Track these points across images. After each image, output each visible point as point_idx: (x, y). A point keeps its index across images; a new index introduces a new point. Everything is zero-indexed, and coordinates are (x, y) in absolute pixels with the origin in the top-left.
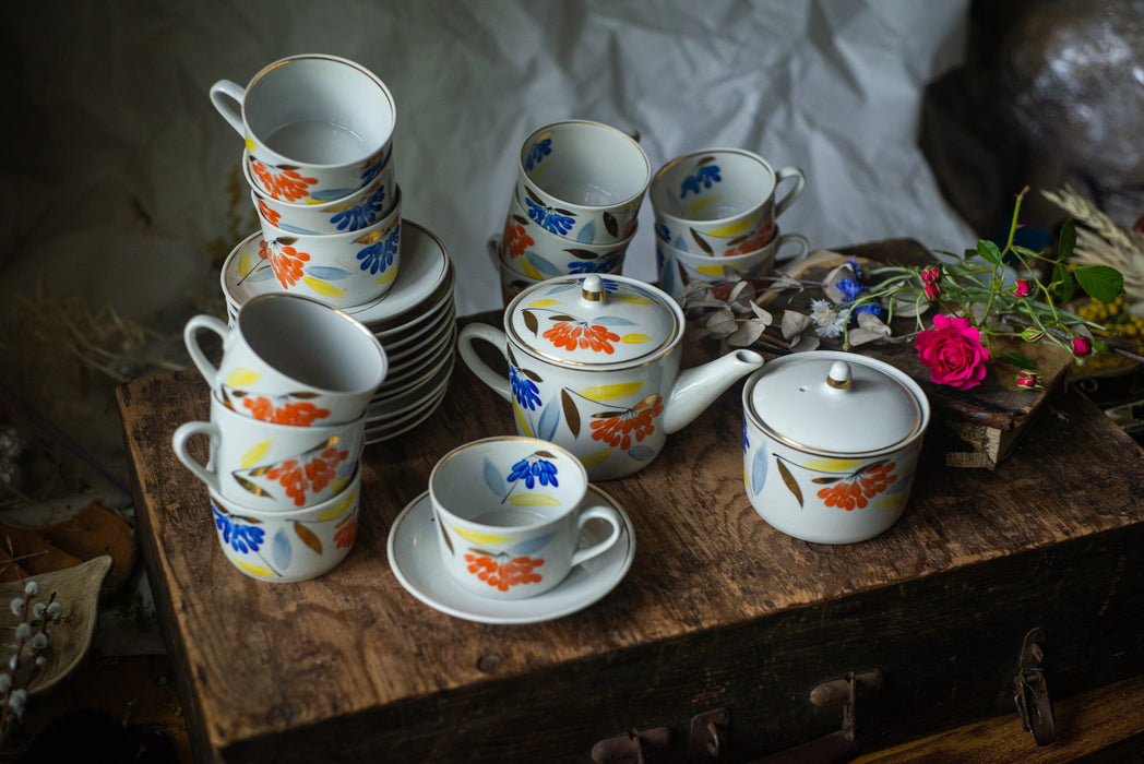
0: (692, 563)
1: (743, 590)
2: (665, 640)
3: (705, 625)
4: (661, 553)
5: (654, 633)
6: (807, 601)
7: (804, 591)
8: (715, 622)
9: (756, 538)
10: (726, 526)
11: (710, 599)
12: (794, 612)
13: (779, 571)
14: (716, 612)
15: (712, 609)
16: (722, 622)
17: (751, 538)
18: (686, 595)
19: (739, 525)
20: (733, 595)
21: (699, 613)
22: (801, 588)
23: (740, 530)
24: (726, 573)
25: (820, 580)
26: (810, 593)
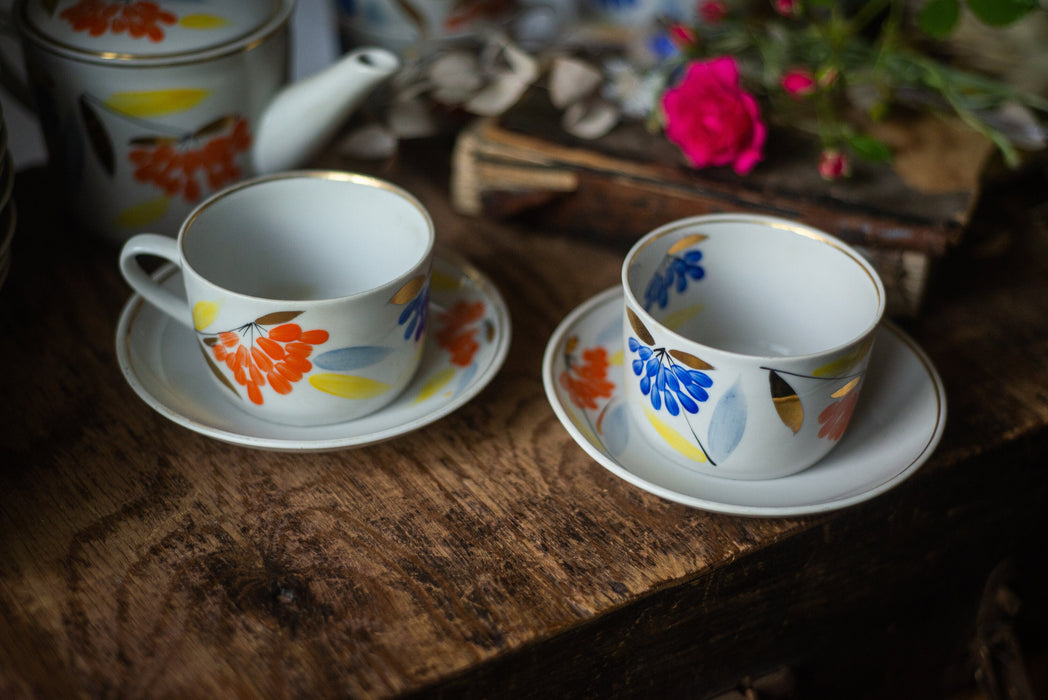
0: (469, 528)
1: (567, 567)
2: (444, 681)
3: (513, 642)
4: (412, 515)
5: (424, 671)
6: (681, 574)
7: (671, 556)
8: (529, 635)
9: (569, 472)
10: (516, 456)
11: (512, 592)
12: (663, 596)
13: (622, 526)
14: (527, 614)
15: (521, 610)
16: (541, 633)
17: (561, 472)
18: (469, 590)
19: (537, 451)
20: (551, 580)
21: (497, 620)
22: (665, 550)
23: (539, 460)
24: (531, 539)
25: (693, 531)
26: (683, 559)
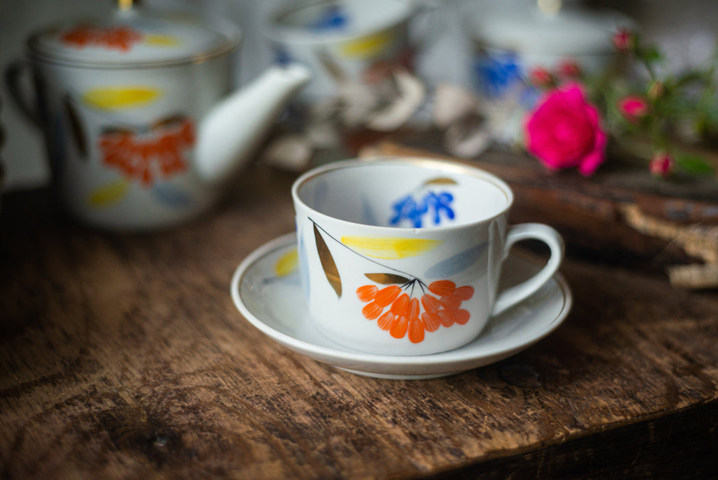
0: (330, 405)
1: (413, 436)
4: (283, 395)
6: (513, 446)
7: (507, 433)
11: (359, 450)
12: (496, 464)
13: (465, 411)
14: (370, 465)
15: (365, 462)
18: (321, 446)
20: (396, 444)
21: (342, 468)
22: (502, 429)
24: (384, 415)
25: (529, 418)
26: (517, 436)
